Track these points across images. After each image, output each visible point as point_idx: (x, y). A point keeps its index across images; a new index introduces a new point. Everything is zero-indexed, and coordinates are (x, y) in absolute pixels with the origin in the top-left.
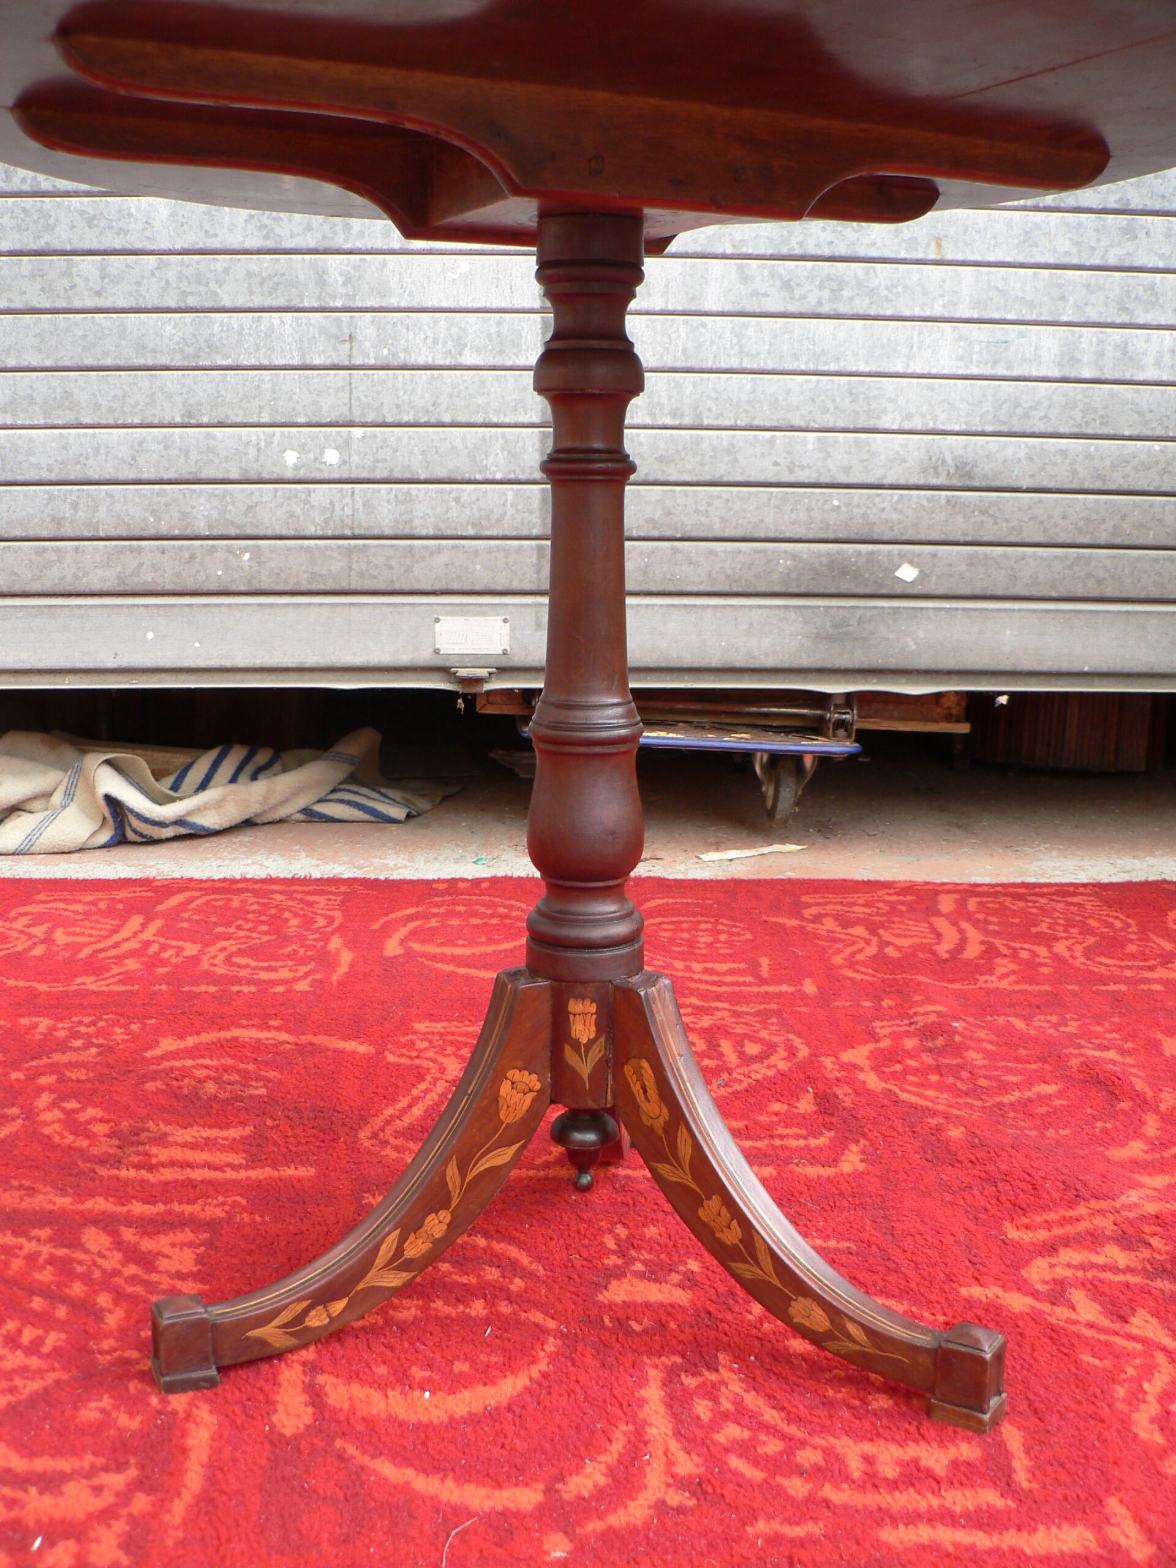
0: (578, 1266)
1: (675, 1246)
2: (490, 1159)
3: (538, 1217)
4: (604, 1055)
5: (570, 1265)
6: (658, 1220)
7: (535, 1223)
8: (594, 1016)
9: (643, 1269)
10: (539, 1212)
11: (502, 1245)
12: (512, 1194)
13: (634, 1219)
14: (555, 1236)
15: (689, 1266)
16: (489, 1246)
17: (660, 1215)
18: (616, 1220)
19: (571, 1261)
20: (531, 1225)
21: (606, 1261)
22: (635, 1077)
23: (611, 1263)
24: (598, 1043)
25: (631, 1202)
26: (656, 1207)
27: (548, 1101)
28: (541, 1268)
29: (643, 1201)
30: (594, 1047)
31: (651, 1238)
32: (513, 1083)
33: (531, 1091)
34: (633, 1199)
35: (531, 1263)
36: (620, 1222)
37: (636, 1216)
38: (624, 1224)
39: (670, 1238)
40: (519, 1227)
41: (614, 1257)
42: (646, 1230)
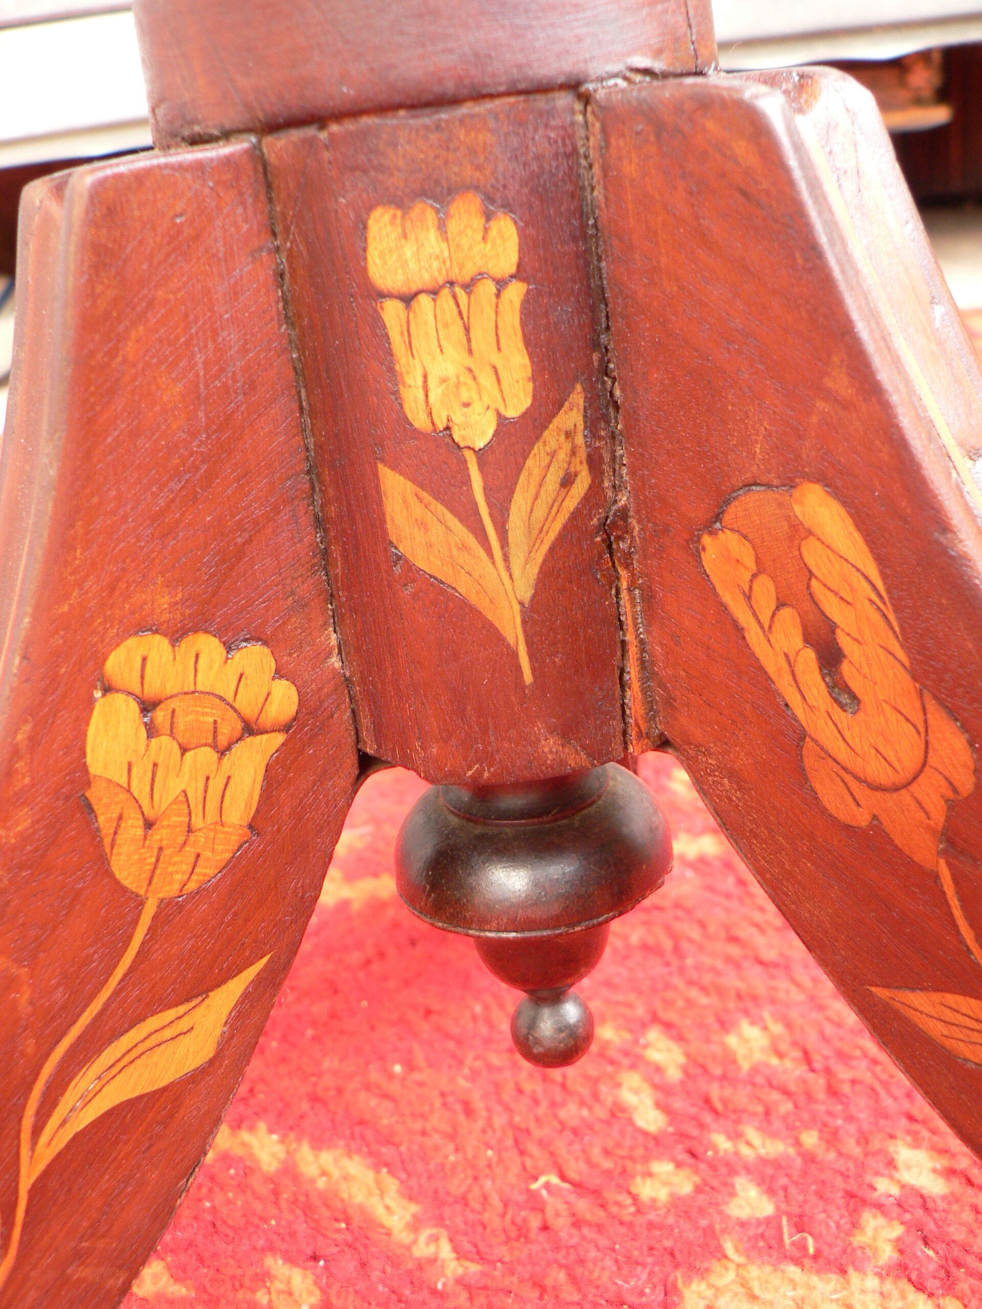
0: (561, 1223)
1: (833, 1092)
2: (104, 1080)
3: (425, 1028)
4: (594, 495)
5: (535, 1222)
6: (755, 999)
7: (419, 1056)
8: (516, 292)
9: (767, 1208)
10: (428, 1012)
11: (327, 1158)
12: (355, 957)
13: (690, 1003)
14: (479, 1105)
15: (907, 1177)
16: (289, 1170)
17: (756, 979)
18: (640, 1011)
19: (535, 1203)
20: (410, 1067)
21: (646, 1190)
22: (765, 592)
23: (663, 1195)
24: (552, 437)
25: (668, 944)
26: (734, 951)
27: (351, 763)
28: (446, 1251)
29: (695, 933)
30: (534, 463)
31: (755, 1069)
32: (147, 706)
33: (250, 729)
34: (669, 930)
35: (415, 1225)
36: (655, 1019)
37: (694, 993)
38: (668, 1026)
39: (807, 1057)
40: (374, 1075)
41: (663, 1168)
42: (732, 1040)
